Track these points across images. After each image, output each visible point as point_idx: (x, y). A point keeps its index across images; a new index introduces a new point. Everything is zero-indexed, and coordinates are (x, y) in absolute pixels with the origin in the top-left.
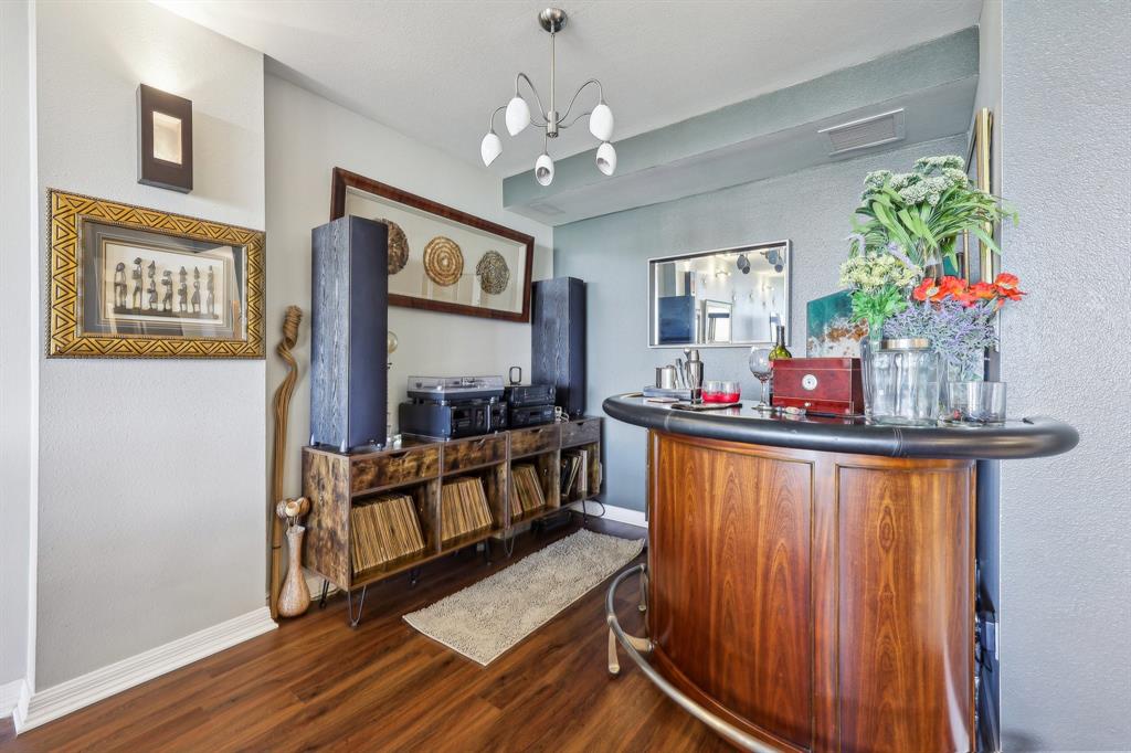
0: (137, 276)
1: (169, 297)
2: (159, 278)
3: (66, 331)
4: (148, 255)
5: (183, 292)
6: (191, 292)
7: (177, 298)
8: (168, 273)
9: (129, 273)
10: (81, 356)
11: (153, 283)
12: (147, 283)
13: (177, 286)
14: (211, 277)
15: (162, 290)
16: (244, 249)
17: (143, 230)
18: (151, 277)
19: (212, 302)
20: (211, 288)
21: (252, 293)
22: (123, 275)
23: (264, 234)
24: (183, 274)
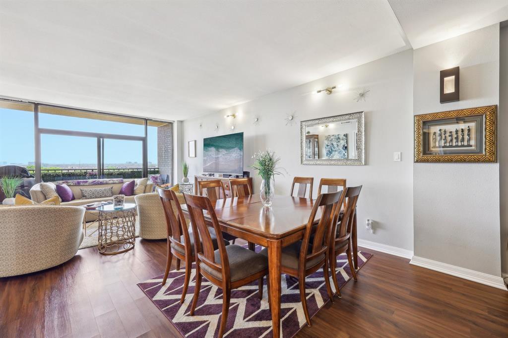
0: (440, 135)
1: (452, 140)
2: (448, 134)
3: (419, 155)
4: (443, 127)
5: (457, 138)
6: (460, 137)
7: (454, 141)
8: (451, 132)
9: (437, 135)
10: (422, 162)
11: (445, 137)
12: (443, 136)
13: (455, 136)
14: (469, 130)
15: (449, 139)
16: (484, 116)
17: (440, 120)
18: (444, 134)
19: (469, 140)
20: (469, 135)
21: (488, 134)
22: (435, 136)
23: (496, 106)
24: (457, 131)
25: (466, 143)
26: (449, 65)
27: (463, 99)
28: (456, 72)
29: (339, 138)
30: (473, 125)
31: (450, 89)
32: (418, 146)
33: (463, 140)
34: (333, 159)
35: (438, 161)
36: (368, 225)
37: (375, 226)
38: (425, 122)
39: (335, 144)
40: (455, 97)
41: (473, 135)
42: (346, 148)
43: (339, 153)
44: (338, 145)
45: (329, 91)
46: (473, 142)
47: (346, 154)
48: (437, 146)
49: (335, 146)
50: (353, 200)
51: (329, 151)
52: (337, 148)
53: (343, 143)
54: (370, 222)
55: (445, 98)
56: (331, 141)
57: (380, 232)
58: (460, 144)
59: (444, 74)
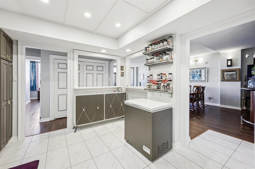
2: (229, 75)
3: (222, 79)
4: (228, 73)
5: (231, 75)
10: (222, 81)
14: (234, 74)
16: (237, 71)
17: (227, 71)
19: (234, 76)
21: (238, 75)
22: (226, 75)
23: (240, 69)
24: (231, 74)
25: (233, 77)
26: (230, 58)
27: (233, 66)
28: (231, 60)
29: (197, 72)
30: (235, 72)
31: (229, 64)
32: (222, 77)
33: (233, 76)
34: (195, 80)
35: (226, 81)
36: (208, 98)
37: (210, 98)
38: (223, 71)
39: (196, 74)
40: (231, 66)
41: (235, 75)
42: (200, 75)
43: (197, 77)
44: (197, 74)
45: (196, 61)
46: (235, 77)
47: (200, 78)
48: (226, 77)
49: (196, 75)
50: (203, 90)
51: (193, 77)
52: (196, 76)
53: (199, 73)
54: (208, 97)
55: (228, 66)
56: (194, 73)
57: (211, 100)
58: (232, 77)
59: (228, 60)
